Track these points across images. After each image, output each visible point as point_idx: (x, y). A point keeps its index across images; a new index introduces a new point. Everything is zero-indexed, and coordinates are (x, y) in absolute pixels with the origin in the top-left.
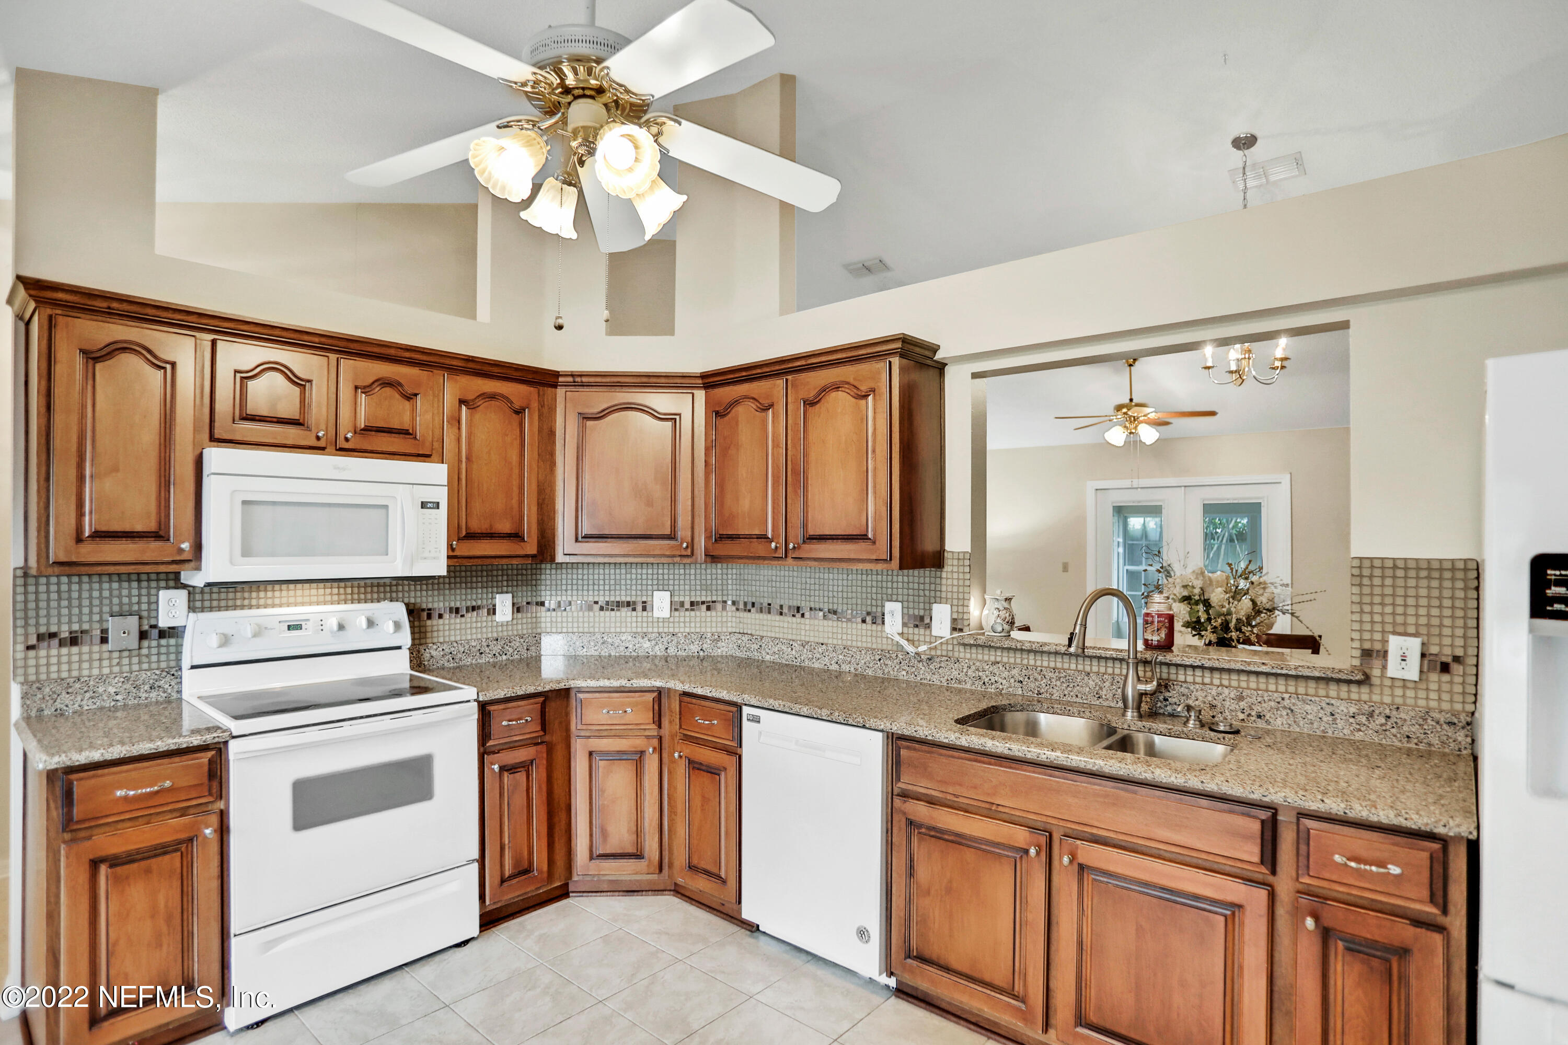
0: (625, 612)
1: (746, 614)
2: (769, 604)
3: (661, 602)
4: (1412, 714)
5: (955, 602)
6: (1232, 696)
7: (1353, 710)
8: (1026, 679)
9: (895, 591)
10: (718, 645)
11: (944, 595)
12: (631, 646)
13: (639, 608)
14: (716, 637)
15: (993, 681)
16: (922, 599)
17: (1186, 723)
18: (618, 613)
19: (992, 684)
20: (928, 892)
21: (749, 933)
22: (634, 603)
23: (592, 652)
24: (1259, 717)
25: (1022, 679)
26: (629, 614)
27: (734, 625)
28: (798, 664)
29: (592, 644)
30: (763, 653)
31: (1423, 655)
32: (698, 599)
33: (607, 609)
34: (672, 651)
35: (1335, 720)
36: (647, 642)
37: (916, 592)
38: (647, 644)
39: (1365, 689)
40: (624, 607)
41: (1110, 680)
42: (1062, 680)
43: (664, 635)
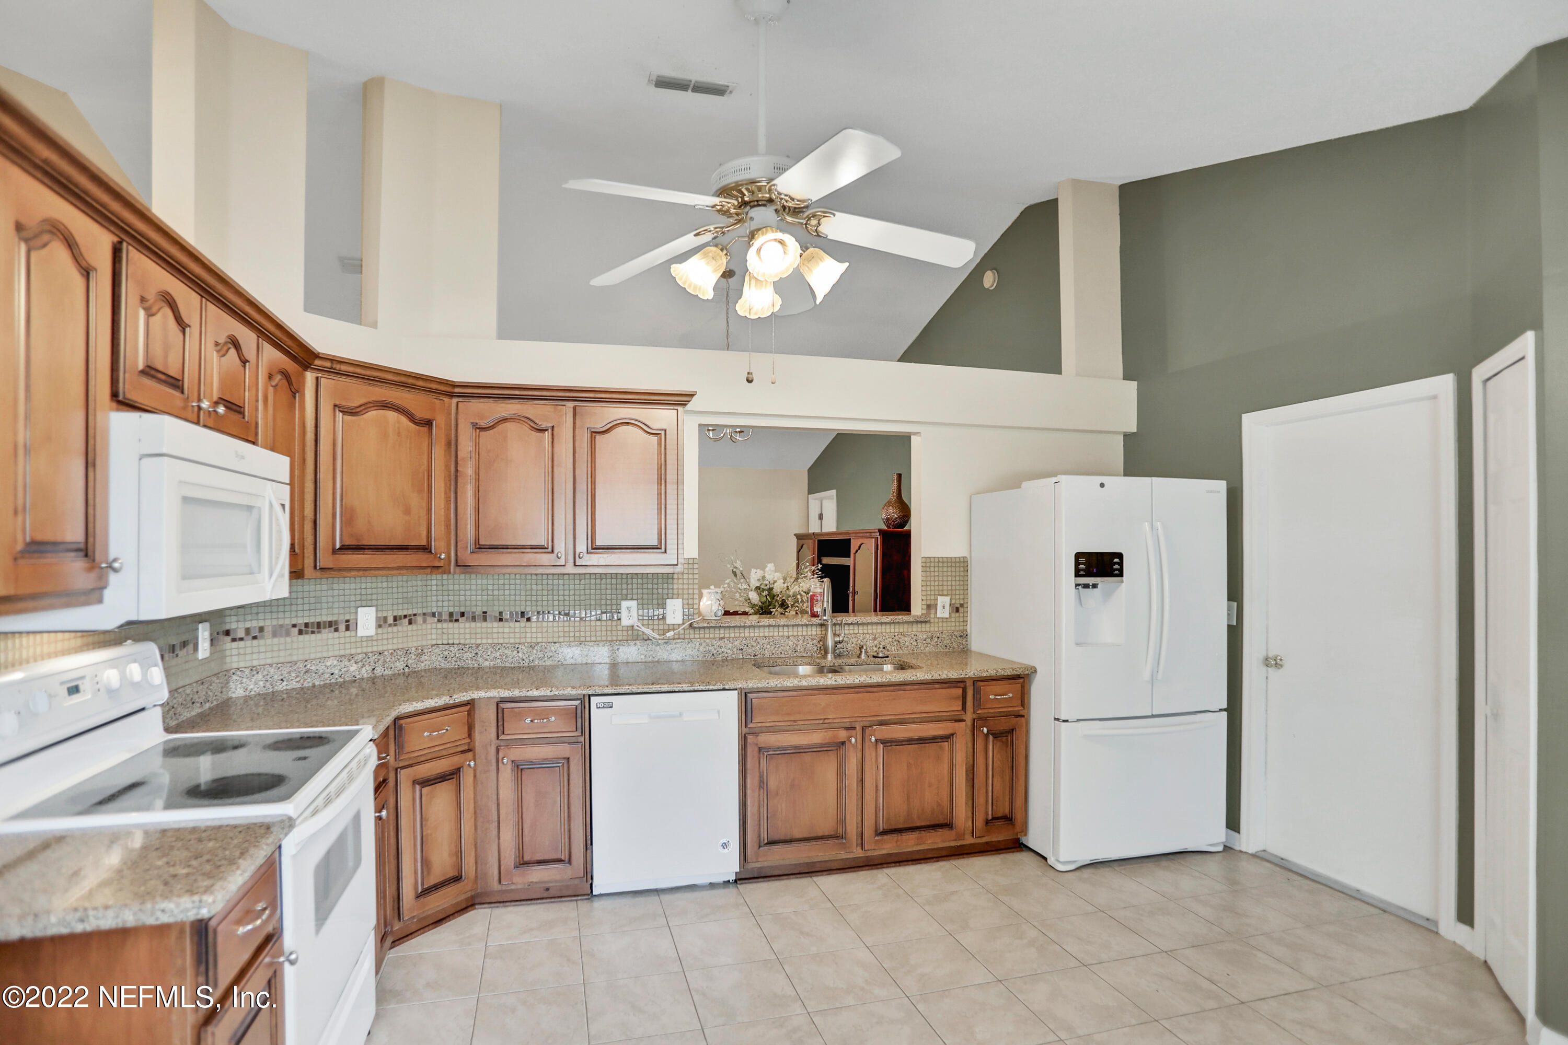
0: (327, 634)
1: (451, 625)
2: (485, 613)
3: (366, 620)
4: (947, 634)
5: (686, 597)
6: (871, 638)
7: (925, 637)
8: (746, 647)
9: (630, 591)
10: (422, 659)
11: (675, 592)
12: (336, 672)
13: (342, 627)
14: (420, 651)
15: (720, 652)
16: (655, 596)
17: (859, 656)
18: (318, 636)
19: (720, 654)
20: (777, 794)
21: (587, 901)
22: (336, 622)
23: (294, 685)
24: (884, 648)
25: (742, 647)
26: (331, 635)
27: (434, 637)
28: (526, 664)
29: (294, 675)
30: (481, 660)
31: (950, 605)
32: (401, 613)
33: (307, 633)
34: (379, 671)
35: (917, 643)
36: (354, 665)
37: (650, 591)
38: (353, 668)
39: (928, 625)
40: (325, 628)
41: (802, 640)
42: (771, 644)
43: (370, 655)
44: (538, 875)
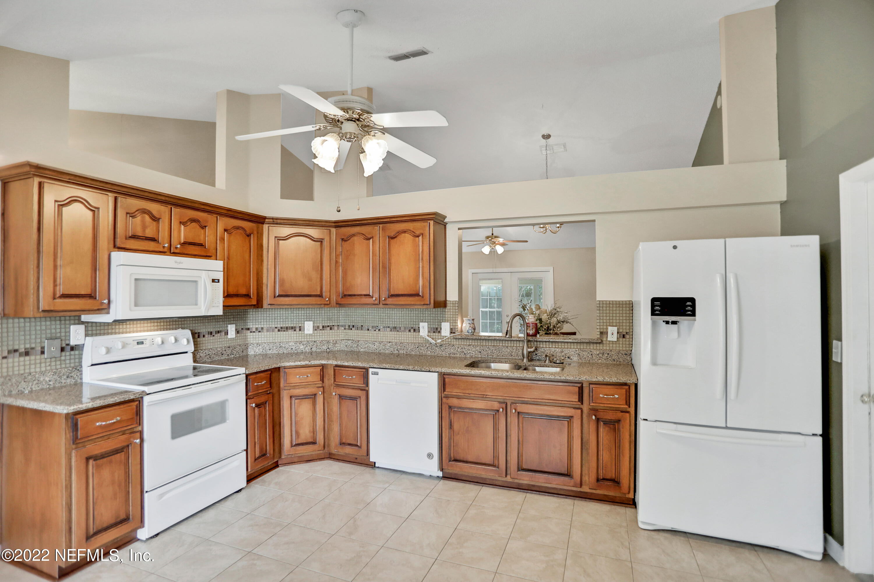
0: (290, 332)
1: (349, 331)
2: (362, 326)
3: (309, 327)
4: (615, 352)
5: (452, 321)
6: (559, 351)
7: (598, 352)
8: (483, 351)
9: (424, 318)
10: (336, 346)
11: (446, 319)
12: (294, 348)
13: (298, 329)
14: (335, 342)
15: (469, 352)
16: (436, 321)
17: (545, 362)
18: (287, 333)
19: (468, 354)
20: (458, 434)
21: (371, 468)
22: (295, 327)
23: (275, 352)
24: (568, 358)
25: (480, 351)
26: (292, 332)
27: (343, 336)
28: (378, 352)
29: (275, 348)
30: (360, 348)
31: (618, 333)
32: (326, 324)
33: (282, 331)
34: (314, 349)
35: (592, 356)
36: (302, 346)
37: (434, 318)
38: (302, 347)
39: (601, 345)
40: (290, 329)
41: (516, 349)
42: (497, 350)
43: (310, 342)
44: (348, 450)
